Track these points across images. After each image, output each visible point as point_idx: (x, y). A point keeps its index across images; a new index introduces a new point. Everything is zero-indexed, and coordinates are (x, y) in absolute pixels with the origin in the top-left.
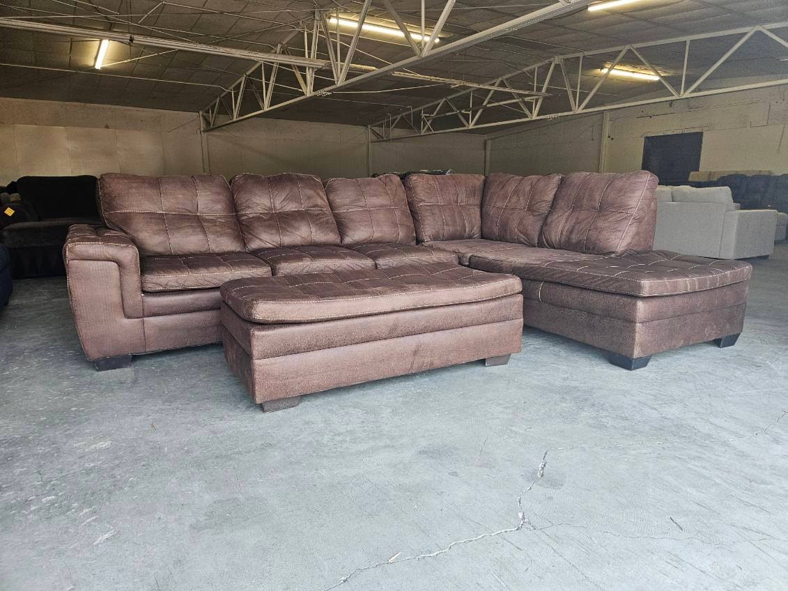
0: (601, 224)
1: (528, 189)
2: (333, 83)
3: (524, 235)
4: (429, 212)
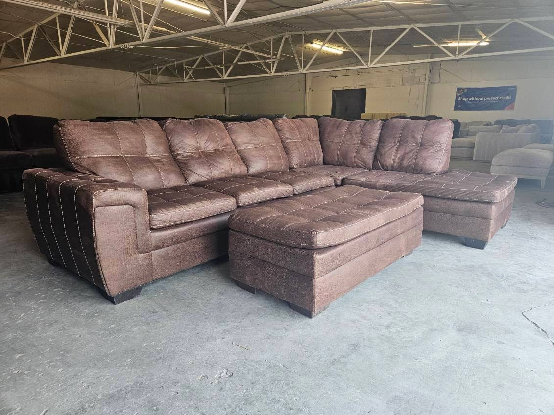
0: (424, 154)
1: (358, 129)
3: (362, 161)
4: (295, 146)
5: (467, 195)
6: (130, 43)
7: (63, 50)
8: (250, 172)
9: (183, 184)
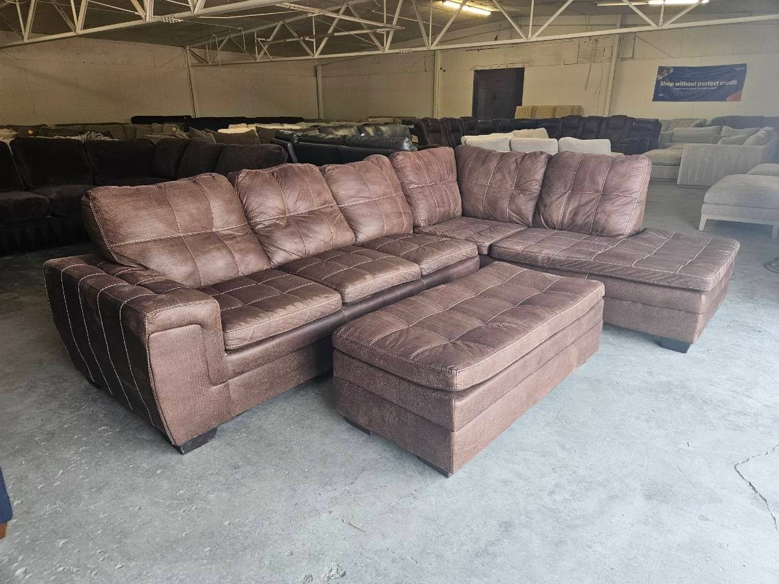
0: (608, 207)
1: (513, 166)
2: (188, 9)
3: (517, 214)
4: (421, 194)
5: (666, 278)
6: (177, 15)
7: (79, 22)
8: (358, 240)
9: (266, 267)
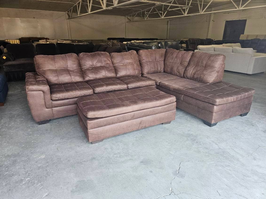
0: (205, 72)
1: (180, 56)
3: (178, 73)
4: (146, 64)
7: (89, 11)
8: (117, 76)
